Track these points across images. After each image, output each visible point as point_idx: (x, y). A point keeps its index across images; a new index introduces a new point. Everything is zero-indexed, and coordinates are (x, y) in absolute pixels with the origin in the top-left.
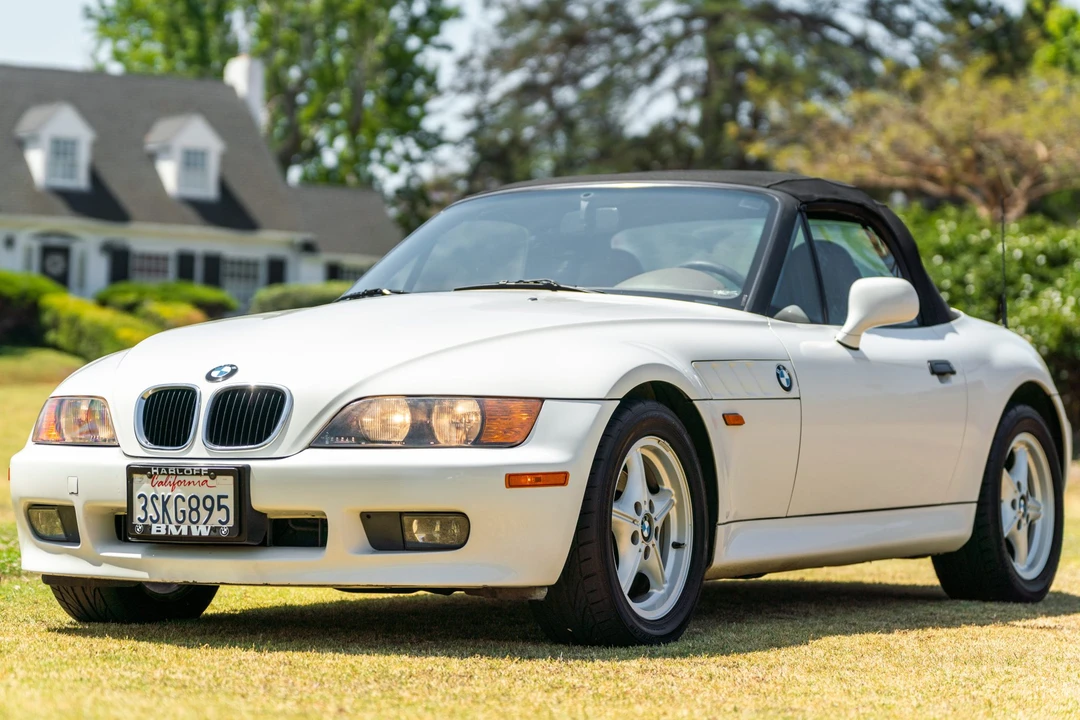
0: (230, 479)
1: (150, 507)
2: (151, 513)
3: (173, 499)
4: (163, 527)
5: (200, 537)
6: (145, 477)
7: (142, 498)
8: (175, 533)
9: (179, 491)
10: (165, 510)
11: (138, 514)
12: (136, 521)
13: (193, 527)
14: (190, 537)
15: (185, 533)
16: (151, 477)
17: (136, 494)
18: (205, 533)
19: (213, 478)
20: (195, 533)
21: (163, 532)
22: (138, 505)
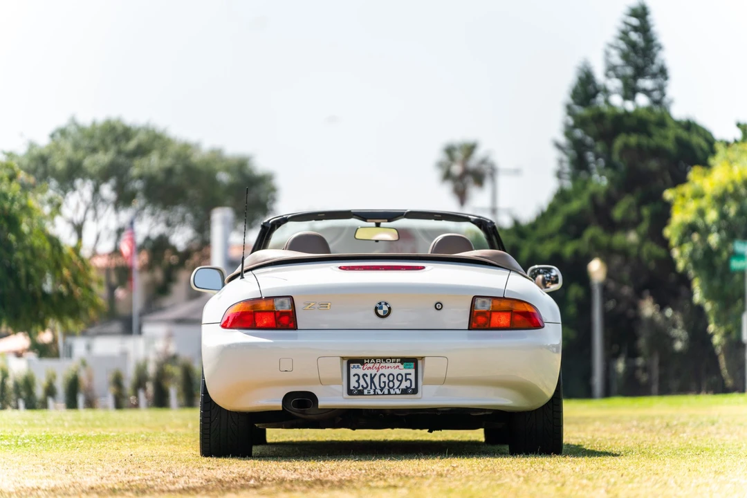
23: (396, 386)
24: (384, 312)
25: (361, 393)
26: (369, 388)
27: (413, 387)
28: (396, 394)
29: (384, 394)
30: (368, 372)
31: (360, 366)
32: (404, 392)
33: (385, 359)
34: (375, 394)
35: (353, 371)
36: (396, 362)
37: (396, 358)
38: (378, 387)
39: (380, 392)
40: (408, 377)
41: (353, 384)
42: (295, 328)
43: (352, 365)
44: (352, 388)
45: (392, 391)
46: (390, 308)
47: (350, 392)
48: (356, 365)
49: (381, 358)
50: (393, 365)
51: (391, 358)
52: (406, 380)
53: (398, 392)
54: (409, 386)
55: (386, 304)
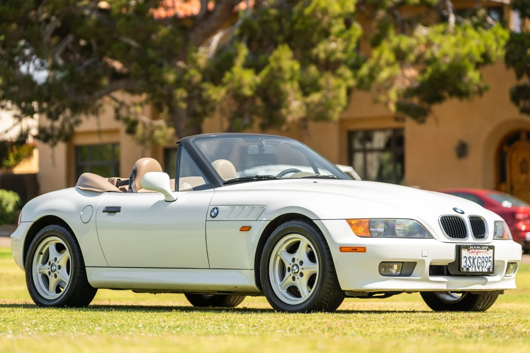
0: (492, 250)
1: (468, 261)
2: (468, 263)
3: (476, 259)
4: (474, 269)
5: (485, 272)
6: (466, 250)
7: (465, 258)
8: (478, 271)
9: (479, 255)
10: (474, 262)
11: (463, 264)
12: (463, 267)
13: (483, 269)
14: (482, 272)
15: (481, 271)
16: (468, 250)
17: (463, 256)
18: (486, 271)
19: (488, 250)
20: (484, 271)
21: (474, 271)
22: (463, 260)
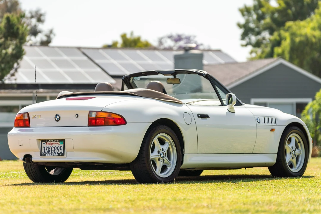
23: (57, 152)
24: (58, 118)
25: (44, 155)
26: (48, 153)
27: (62, 153)
28: (56, 156)
29: (52, 156)
30: (48, 146)
31: (46, 143)
32: (59, 155)
33: (53, 140)
34: (49, 156)
35: (43, 145)
36: (57, 141)
37: (57, 139)
38: (51, 153)
39: (51, 155)
40: (61, 148)
41: (43, 151)
42: (30, 127)
43: (43, 143)
44: (42, 153)
45: (55, 155)
46: (59, 117)
47: (41, 155)
48: (44, 143)
49: (52, 140)
50: (56, 143)
51: (56, 140)
52: (61, 149)
53: (57, 155)
54: (61, 152)
55: (58, 115)
